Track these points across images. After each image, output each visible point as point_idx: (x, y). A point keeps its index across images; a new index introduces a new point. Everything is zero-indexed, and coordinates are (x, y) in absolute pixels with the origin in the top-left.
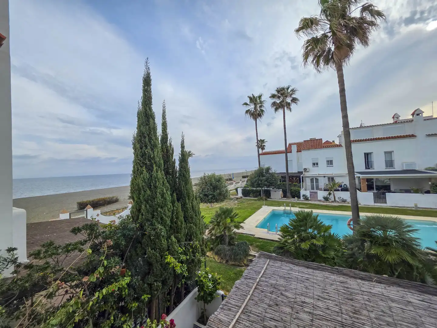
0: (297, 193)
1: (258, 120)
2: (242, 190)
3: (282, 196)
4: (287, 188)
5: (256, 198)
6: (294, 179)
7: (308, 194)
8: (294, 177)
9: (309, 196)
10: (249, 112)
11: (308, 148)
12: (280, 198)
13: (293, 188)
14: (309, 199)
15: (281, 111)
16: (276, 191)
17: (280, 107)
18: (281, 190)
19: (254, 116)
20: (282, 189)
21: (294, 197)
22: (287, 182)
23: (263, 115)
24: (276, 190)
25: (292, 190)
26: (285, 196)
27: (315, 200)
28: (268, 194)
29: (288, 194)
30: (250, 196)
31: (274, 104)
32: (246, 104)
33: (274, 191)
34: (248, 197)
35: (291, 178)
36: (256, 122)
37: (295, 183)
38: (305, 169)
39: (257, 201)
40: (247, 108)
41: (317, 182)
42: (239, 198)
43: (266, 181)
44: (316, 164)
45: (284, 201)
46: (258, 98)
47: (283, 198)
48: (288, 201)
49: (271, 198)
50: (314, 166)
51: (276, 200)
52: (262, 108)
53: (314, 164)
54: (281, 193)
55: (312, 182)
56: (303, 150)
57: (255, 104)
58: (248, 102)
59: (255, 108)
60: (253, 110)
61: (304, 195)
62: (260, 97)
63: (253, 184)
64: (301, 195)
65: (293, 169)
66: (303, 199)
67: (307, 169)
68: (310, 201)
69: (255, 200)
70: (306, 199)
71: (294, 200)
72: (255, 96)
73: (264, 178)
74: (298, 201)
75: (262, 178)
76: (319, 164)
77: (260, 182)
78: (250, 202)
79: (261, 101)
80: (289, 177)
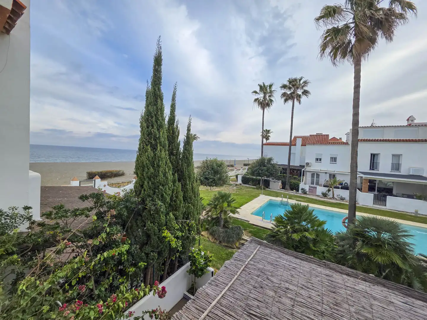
0: (296, 186)
1: (265, 110)
2: (242, 177)
3: (281, 187)
4: (287, 180)
5: (255, 187)
6: (295, 172)
7: (307, 188)
8: (295, 170)
9: (307, 190)
10: (257, 101)
11: (313, 143)
12: (279, 189)
14: (308, 193)
15: (290, 102)
16: (275, 182)
17: (290, 98)
19: (263, 105)
20: (281, 180)
21: (292, 189)
22: (288, 175)
23: (271, 104)
25: (291, 182)
26: (284, 188)
27: (313, 195)
28: (267, 184)
29: (287, 187)
30: (250, 183)
31: (284, 94)
32: (255, 92)
33: (273, 182)
34: (247, 184)
35: (292, 171)
36: (264, 112)
37: (295, 176)
38: (308, 164)
39: (255, 190)
40: (256, 96)
41: (318, 178)
42: (239, 185)
43: (267, 171)
44: (319, 160)
45: (282, 192)
46: (268, 87)
47: (281, 190)
48: (286, 192)
49: (270, 188)
50: (317, 161)
51: (274, 190)
52: (272, 98)
53: (317, 159)
54: (280, 184)
55: (313, 177)
56: (308, 144)
57: (264, 93)
58: (258, 90)
59: (264, 97)
60: (262, 99)
61: (302, 189)
62: (271, 86)
63: (253, 172)
64: (300, 189)
65: (295, 163)
66: (301, 193)
67: (310, 164)
68: (308, 196)
69: (253, 188)
70: (304, 193)
71: (292, 192)
72: (266, 84)
73: (265, 168)
74: (296, 194)
75: (263, 168)
76: (322, 160)
77: (260, 172)
78: (249, 190)
79: (271, 91)
80: (291, 169)
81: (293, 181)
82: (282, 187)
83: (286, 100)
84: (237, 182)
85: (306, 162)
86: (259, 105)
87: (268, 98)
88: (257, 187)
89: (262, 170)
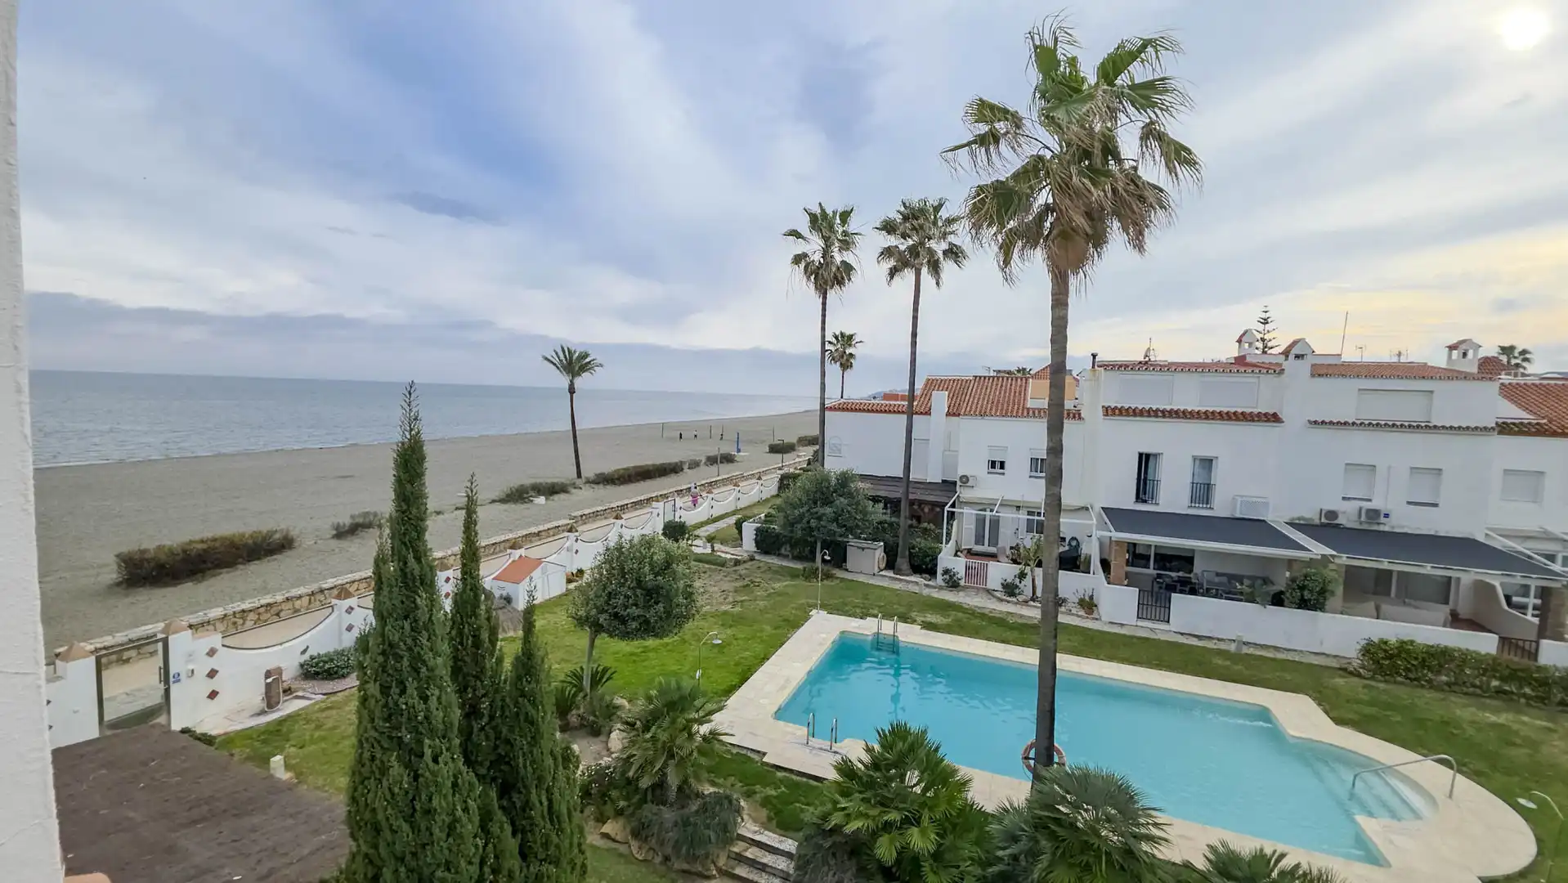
0: (928, 559)
1: (830, 295)
2: (757, 530)
3: (883, 566)
4: (901, 543)
5: (799, 566)
6: (926, 510)
7: (959, 565)
8: (928, 504)
9: (962, 573)
10: (802, 265)
11: (980, 412)
12: (876, 570)
13: (918, 540)
14: (962, 583)
15: (907, 277)
16: (863, 549)
17: (906, 265)
18: (882, 544)
19: (821, 282)
20: (883, 541)
21: (917, 569)
22: (904, 519)
23: (849, 280)
24: (864, 544)
25: (914, 548)
26: (890, 565)
27: (977, 591)
28: (838, 556)
29: (903, 562)
30: (783, 551)
31: (887, 252)
32: (795, 234)
33: (859, 548)
34: (774, 554)
35: (916, 507)
36: (824, 304)
37: (925, 525)
38: (965, 479)
39: (800, 582)
40: (800, 247)
41: (995, 523)
42: (744, 562)
43: (836, 520)
44: (998, 465)
45: (885, 583)
46: (838, 221)
47: (883, 573)
48: (897, 586)
49: (847, 570)
50: (993, 470)
51: (861, 578)
52: (849, 257)
53: (993, 464)
54: (880, 553)
55: (981, 521)
56: (965, 415)
57: (826, 239)
58: (805, 230)
59: (826, 253)
60: (817, 257)
61: (946, 572)
62: (845, 216)
63: (791, 524)
64: (940, 571)
65: (928, 471)
66: (943, 584)
67: (970, 479)
68: (961, 594)
69: (794, 575)
70: (953, 584)
71: (915, 584)
72: (829, 212)
73: (828, 510)
74: (926, 591)
75: (821, 511)
76: (1006, 465)
77: (813, 523)
78: (777, 585)
79: (845, 233)
80: (912, 503)
81: (920, 542)
82: (887, 565)
83: (893, 272)
84: (741, 546)
85: (961, 473)
86: (809, 278)
87: (838, 258)
88: (805, 569)
89: (819, 519)
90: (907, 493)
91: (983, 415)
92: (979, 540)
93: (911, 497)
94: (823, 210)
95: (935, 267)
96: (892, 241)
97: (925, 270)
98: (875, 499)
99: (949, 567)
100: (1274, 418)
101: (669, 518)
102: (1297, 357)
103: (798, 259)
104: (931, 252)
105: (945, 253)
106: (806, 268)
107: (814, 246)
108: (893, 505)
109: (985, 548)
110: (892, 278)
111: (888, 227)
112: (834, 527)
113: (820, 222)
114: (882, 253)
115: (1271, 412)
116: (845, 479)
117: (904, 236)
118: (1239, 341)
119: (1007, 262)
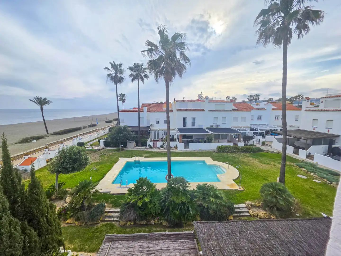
0: (145, 143)
1: (118, 85)
2: (104, 142)
4: (139, 140)
5: (115, 148)
6: (144, 133)
7: (151, 143)
9: (152, 145)
10: (110, 77)
11: (154, 110)
12: (134, 147)
13: (143, 139)
14: (152, 147)
15: (136, 81)
16: (131, 143)
17: (135, 78)
18: (135, 141)
19: (115, 81)
21: (143, 146)
22: (139, 135)
23: (122, 81)
24: (131, 141)
25: (142, 141)
26: (137, 145)
27: (155, 148)
28: (125, 145)
29: (139, 144)
30: (111, 146)
31: (131, 75)
32: (107, 68)
33: (130, 142)
34: (109, 147)
36: (116, 87)
37: (144, 136)
38: (151, 125)
39: (116, 152)
40: (109, 72)
41: (158, 134)
42: (101, 150)
43: (123, 137)
44: (158, 122)
45: (136, 149)
46: (118, 66)
47: (135, 147)
48: (139, 149)
49: (127, 148)
50: (157, 123)
51: (131, 149)
52: (122, 76)
53: (157, 122)
54: (134, 143)
55: (155, 134)
56: (150, 112)
57: (116, 71)
58: (110, 68)
59: (116, 74)
60: (114, 75)
61: (149, 145)
62: (120, 65)
63: (112, 139)
64: (148, 145)
65: (144, 124)
66: (148, 148)
67: (153, 125)
68: (152, 149)
69: (114, 151)
70: (150, 147)
71: (143, 148)
72: (116, 64)
73: (122, 135)
74: (145, 150)
75: (120, 135)
76: (160, 122)
77: (118, 138)
78: (110, 154)
79: (121, 70)
80: (141, 131)
83: (133, 80)
84: (100, 146)
85: (151, 124)
86: (112, 80)
87: (119, 76)
88: (117, 149)
89: (120, 137)
90: (140, 129)
91: (154, 112)
92: (155, 138)
93: (141, 130)
94: (114, 63)
95: (142, 80)
96: (132, 72)
97: (140, 80)
98: (133, 131)
99: (150, 144)
100: (203, 110)
101: (78, 141)
102: (207, 99)
103: (109, 75)
104: (141, 75)
105: (144, 76)
106: (111, 77)
107: (113, 72)
108: (136, 132)
109: (157, 139)
110: (133, 81)
111: (131, 69)
112: (123, 138)
113: (114, 66)
114: (130, 75)
115: (203, 109)
116: (125, 127)
117: (135, 71)
118: (198, 96)
119: (157, 78)
